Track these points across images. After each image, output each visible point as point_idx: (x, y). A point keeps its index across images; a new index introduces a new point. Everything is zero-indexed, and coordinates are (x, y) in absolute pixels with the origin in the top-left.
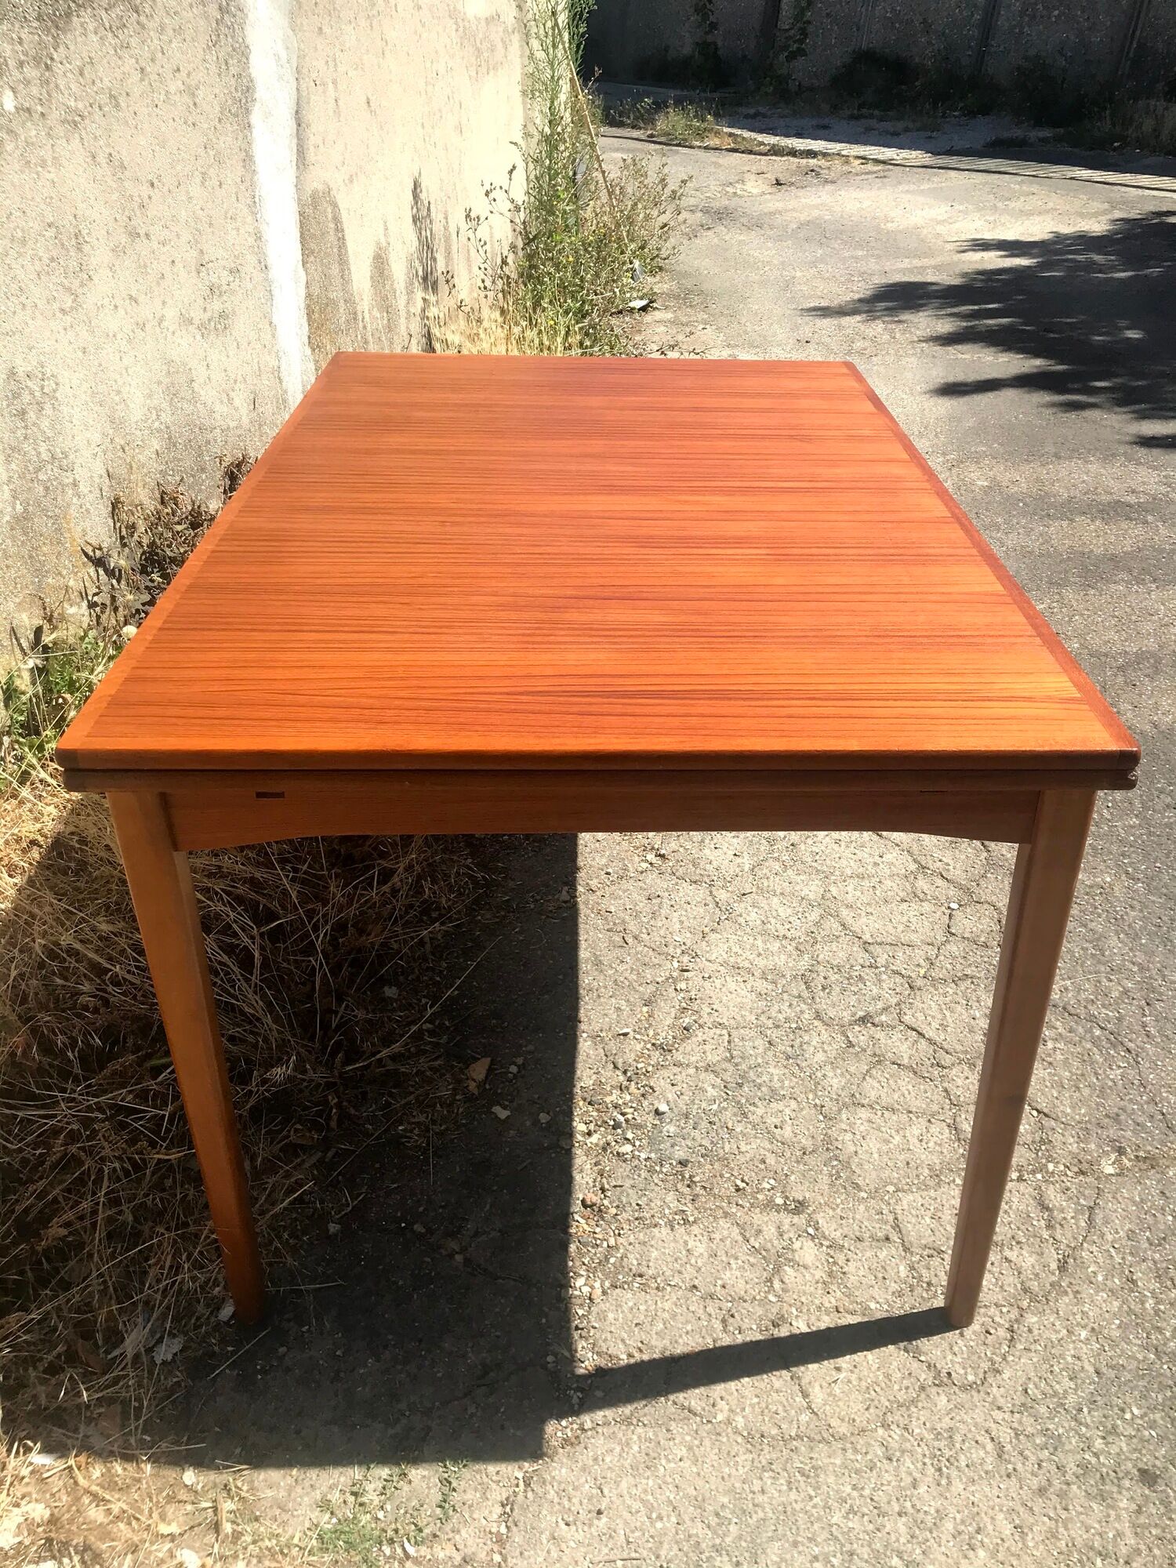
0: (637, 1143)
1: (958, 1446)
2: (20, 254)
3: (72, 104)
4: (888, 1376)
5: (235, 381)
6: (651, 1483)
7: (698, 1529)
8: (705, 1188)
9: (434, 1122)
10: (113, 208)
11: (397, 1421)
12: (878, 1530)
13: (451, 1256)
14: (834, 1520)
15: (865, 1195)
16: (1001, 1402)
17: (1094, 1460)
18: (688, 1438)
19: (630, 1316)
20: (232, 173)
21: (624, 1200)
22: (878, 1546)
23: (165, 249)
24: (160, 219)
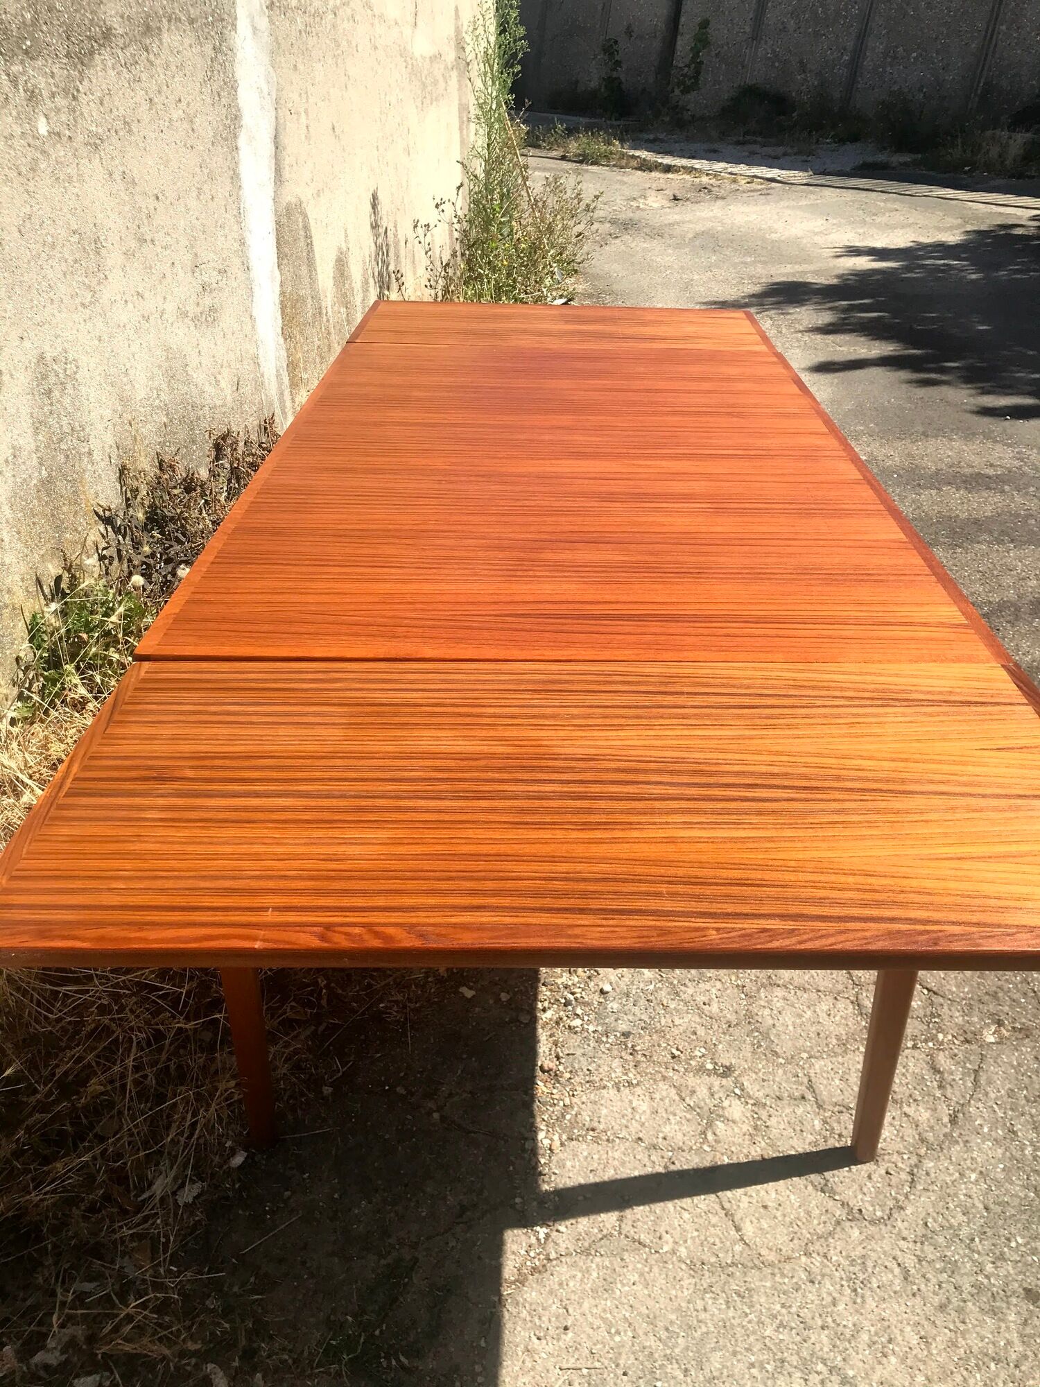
0: (586, 1018)
1: (870, 1270)
2: (50, 257)
3: (94, 129)
4: (808, 1213)
5: (222, 366)
6: (609, 1303)
7: (651, 1342)
8: (645, 1055)
9: (410, 1000)
10: (125, 218)
11: (389, 1253)
12: (805, 1341)
13: (429, 1114)
14: (767, 1333)
15: (783, 1061)
16: (905, 1233)
17: (985, 1281)
18: (639, 1266)
19: (585, 1163)
20: (222, 188)
21: (576, 1066)
22: (805, 1354)
23: (167, 253)
24: (163, 227)
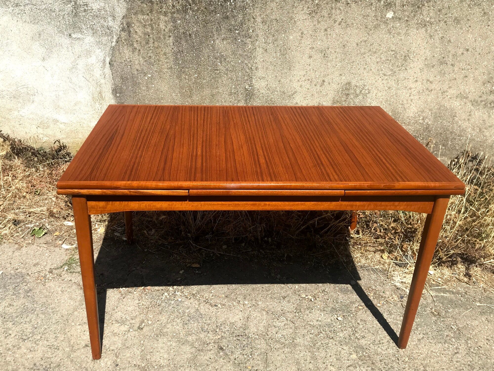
0: (168, 296)
10: (434, 53)
21: (148, 295)
23: (463, 71)
24: (466, 61)
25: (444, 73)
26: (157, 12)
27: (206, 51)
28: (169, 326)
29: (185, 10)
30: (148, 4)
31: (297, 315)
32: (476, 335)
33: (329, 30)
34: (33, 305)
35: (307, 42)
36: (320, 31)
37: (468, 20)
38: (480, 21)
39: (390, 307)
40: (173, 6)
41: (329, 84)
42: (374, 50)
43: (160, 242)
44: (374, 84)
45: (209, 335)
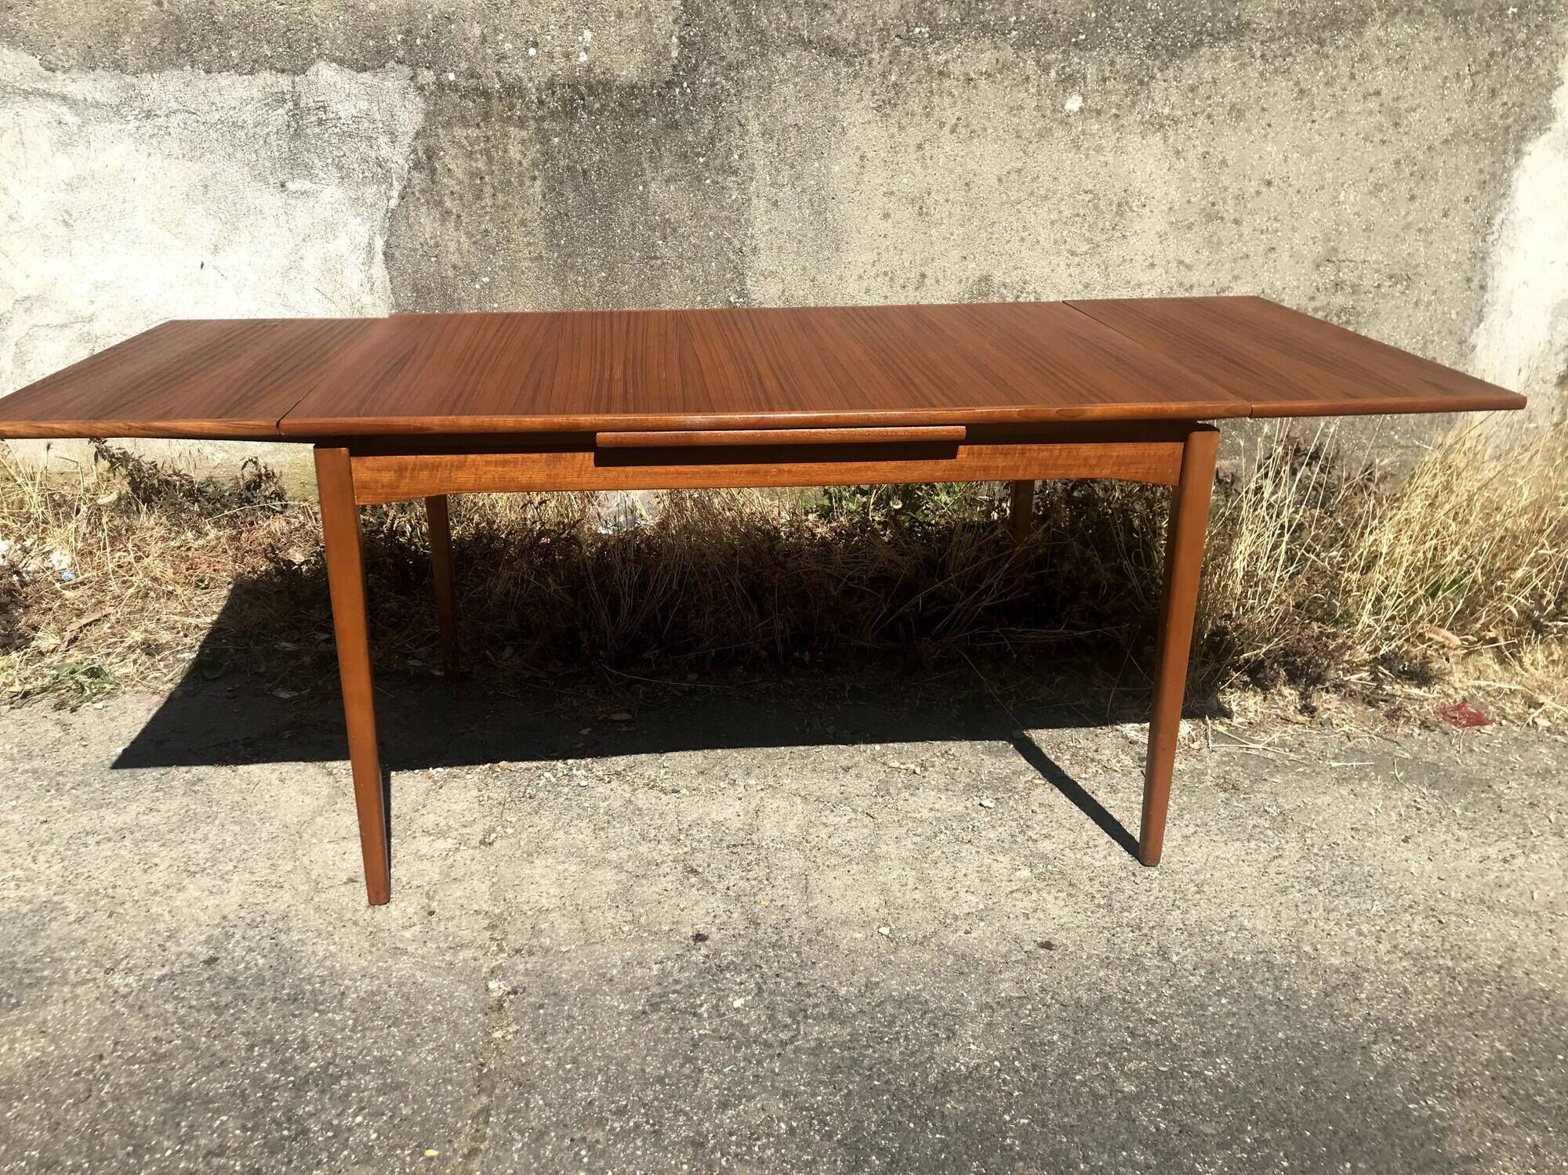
2: (1036, 205)
3: (1166, 111)
10: (1190, 192)
20: (1448, 191)
21: (503, 778)
23: (1263, 237)
24: (1268, 211)
25: (1220, 243)
26: (501, 119)
27: (626, 212)
28: (560, 834)
29: (571, 112)
30: (478, 100)
31: (880, 800)
32: (1325, 821)
33: (927, 146)
34: (210, 807)
35: (876, 177)
36: (906, 151)
37: (1263, 109)
38: (1293, 110)
39: (1112, 778)
40: (541, 102)
41: (937, 282)
42: (1042, 192)
43: (528, 674)
44: (1049, 277)
45: (660, 846)
